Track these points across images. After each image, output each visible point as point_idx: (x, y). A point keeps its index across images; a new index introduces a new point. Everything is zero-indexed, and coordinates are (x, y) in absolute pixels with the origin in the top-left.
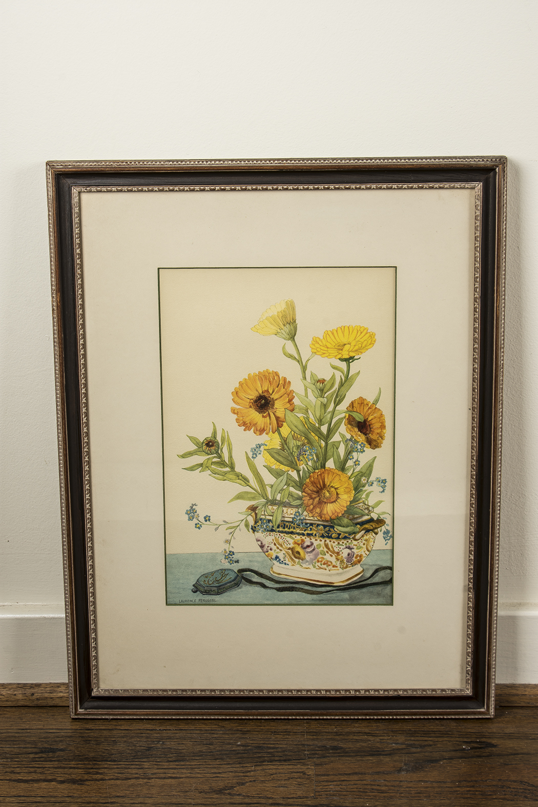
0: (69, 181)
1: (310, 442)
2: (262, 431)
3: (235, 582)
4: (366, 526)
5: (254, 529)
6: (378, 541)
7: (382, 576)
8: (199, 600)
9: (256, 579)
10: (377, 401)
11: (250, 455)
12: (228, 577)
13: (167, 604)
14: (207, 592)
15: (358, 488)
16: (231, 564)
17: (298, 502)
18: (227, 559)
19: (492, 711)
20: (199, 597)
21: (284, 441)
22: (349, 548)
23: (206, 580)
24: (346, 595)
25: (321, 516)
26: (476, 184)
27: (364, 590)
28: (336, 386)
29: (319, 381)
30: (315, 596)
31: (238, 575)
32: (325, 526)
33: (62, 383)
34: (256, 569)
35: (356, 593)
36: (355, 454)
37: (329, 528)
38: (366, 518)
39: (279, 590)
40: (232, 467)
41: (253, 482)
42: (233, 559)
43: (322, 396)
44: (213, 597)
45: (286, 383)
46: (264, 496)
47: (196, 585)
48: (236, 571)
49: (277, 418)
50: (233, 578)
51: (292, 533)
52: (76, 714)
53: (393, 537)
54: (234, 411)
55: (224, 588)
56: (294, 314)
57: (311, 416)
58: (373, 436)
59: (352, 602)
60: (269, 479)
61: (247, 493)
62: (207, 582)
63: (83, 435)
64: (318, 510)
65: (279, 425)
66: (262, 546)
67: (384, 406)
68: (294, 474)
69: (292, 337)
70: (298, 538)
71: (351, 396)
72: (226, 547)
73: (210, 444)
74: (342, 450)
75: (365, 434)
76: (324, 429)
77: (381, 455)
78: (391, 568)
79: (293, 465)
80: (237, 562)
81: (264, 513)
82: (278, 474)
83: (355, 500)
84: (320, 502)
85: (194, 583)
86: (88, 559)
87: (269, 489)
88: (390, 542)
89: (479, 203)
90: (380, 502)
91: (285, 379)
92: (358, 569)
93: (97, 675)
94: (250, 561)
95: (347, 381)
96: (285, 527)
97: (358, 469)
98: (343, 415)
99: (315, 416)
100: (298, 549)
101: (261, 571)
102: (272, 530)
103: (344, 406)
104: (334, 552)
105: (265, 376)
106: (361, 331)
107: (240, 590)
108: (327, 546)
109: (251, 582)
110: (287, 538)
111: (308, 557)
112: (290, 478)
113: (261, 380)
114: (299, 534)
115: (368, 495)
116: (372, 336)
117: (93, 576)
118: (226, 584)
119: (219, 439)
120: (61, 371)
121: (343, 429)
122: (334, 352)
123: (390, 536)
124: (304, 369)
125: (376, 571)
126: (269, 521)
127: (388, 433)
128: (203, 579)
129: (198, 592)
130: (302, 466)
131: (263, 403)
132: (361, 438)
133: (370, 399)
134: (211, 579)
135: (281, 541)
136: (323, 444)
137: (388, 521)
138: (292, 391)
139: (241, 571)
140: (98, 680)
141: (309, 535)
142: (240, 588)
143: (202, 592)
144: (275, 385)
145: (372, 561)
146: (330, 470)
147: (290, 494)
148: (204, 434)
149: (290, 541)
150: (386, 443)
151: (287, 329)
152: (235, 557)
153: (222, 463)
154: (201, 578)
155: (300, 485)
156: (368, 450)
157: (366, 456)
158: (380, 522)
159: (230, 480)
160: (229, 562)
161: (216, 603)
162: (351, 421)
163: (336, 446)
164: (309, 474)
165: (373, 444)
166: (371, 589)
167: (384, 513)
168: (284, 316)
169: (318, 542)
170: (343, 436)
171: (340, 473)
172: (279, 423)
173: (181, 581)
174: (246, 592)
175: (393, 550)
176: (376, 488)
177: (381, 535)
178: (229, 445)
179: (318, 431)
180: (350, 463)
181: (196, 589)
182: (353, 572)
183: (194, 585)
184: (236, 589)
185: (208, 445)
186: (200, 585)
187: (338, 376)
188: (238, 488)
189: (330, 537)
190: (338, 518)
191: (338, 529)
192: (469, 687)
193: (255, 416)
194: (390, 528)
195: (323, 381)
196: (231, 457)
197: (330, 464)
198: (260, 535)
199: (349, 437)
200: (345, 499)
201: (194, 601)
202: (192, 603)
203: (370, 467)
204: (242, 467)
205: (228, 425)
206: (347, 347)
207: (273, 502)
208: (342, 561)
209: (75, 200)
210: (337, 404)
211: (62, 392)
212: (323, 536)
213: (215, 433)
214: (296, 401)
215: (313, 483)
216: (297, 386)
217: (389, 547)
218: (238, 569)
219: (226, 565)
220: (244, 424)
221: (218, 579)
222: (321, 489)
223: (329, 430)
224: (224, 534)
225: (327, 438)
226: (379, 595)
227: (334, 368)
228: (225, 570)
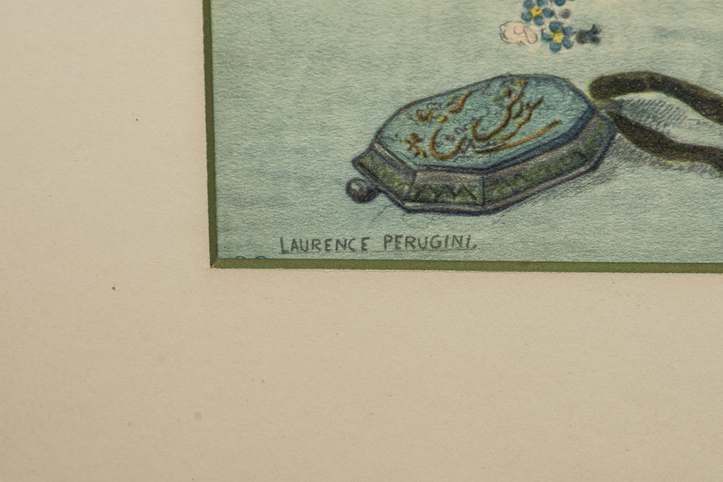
3: (578, 145)
8: (387, 240)
12: (540, 121)
13: (215, 260)
16: (555, 49)
18: (538, 20)
23: (426, 131)
31: (592, 111)
42: (567, 22)
47: (367, 161)
48: (584, 88)
50: (566, 124)
55: (518, 175)
62: (425, 146)
80: (591, 35)
85: (362, 148)
94: (662, 33)
107: (601, 190)
118: (529, 155)
128: (405, 128)
129: (381, 200)
134: (449, 129)
139: (610, 86)
142: (605, 179)
143: (399, 200)
154: (395, 123)
160: (548, 39)
161: (474, 256)
173: (290, 139)
181: (371, 180)
183: (357, 163)
184: (585, 180)
186: (395, 162)
201: (357, 245)
202: (346, 255)
218: (595, 75)
221: (488, 127)
228: (526, 80)
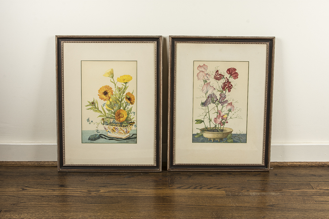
0: (60, 40)
1: (117, 103)
2: (105, 100)
3: (99, 137)
4: (130, 124)
5: (103, 124)
6: (133, 127)
7: (134, 136)
9: (104, 137)
10: (133, 93)
11: (102, 106)
12: (97, 136)
13: (82, 143)
14: (92, 140)
15: (128, 114)
17: (114, 118)
19: (161, 170)
20: (90, 141)
21: (111, 103)
22: (126, 129)
24: (125, 141)
25: (119, 121)
26: (155, 42)
27: (130, 140)
28: (123, 89)
29: (119, 88)
30: (118, 141)
32: (120, 124)
33: (58, 87)
34: (104, 134)
35: (128, 140)
36: (127, 106)
37: (121, 124)
38: (130, 122)
39: (109, 139)
40: (98, 109)
41: (103, 112)
43: (120, 92)
44: (93, 141)
45: (111, 88)
46: (106, 116)
49: (109, 97)
51: (112, 125)
52: (59, 170)
53: (137, 126)
54: (99, 95)
55: (96, 139)
56: (113, 72)
57: (117, 97)
58: (132, 102)
59: (127, 143)
60: (107, 112)
61: (102, 115)
63: (62, 100)
64: (119, 120)
65: (109, 99)
66: (105, 129)
67: (134, 94)
68: (113, 111)
69: (113, 78)
70: (114, 126)
71: (127, 92)
72: (97, 129)
73: (93, 103)
74: (124, 105)
75: (130, 101)
76: (120, 100)
77: (134, 106)
78: (136, 134)
79: (113, 108)
81: (106, 120)
82: (109, 111)
83: (128, 117)
84: (119, 118)
86: (63, 131)
87: (107, 114)
88: (136, 128)
89: (156, 46)
90: (133, 118)
91: (111, 87)
92: (128, 134)
93: (65, 161)
94: (103, 132)
95: (125, 88)
96: (111, 124)
97: (128, 109)
98: (124, 96)
99: (118, 96)
100: (114, 129)
101: (105, 135)
102: (108, 125)
103: (125, 94)
104: (122, 130)
105: (106, 87)
106: (129, 76)
108: (121, 129)
109: (103, 138)
110: (111, 126)
111: (116, 131)
112: (112, 111)
113: (105, 88)
114: (114, 125)
115: (131, 116)
116: (131, 77)
117: (64, 135)
119: (95, 102)
120: (58, 85)
121: (125, 100)
122: (122, 81)
123: (136, 126)
124: (115, 85)
125: (133, 135)
126: (107, 122)
127: (135, 101)
128: (91, 137)
130: (115, 109)
131: (106, 93)
132: (129, 102)
133: (131, 92)
134: (93, 137)
135: (110, 127)
136: (120, 103)
137: (136, 122)
138: (112, 90)
140: (65, 162)
141: (116, 126)
144: (108, 89)
145: (132, 133)
146: (122, 110)
147: (112, 116)
148: (91, 101)
149: (112, 127)
150: (135, 103)
151: (111, 75)
152: (99, 131)
153: (96, 108)
155: (114, 113)
156: (130, 105)
157: (130, 106)
158: (134, 123)
159: (98, 112)
161: (94, 143)
162: (126, 98)
163: (123, 104)
164: (116, 111)
165: (132, 103)
166: (132, 139)
167: (134, 120)
168: (111, 72)
169: (119, 128)
170: (125, 101)
171: (124, 110)
172: (109, 98)
173: (86, 137)
174: (101, 140)
175: (137, 130)
176: (133, 114)
177: (134, 126)
178: (97, 103)
179: (119, 100)
180: (126, 108)
181: (89, 139)
182: (127, 135)
184: (99, 139)
185: (92, 103)
187: (123, 86)
188: (99, 114)
189: (121, 126)
190: (124, 122)
191: (124, 124)
192: (156, 164)
193: (104, 96)
194: (136, 124)
195: (120, 88)
196: (98, 106)
197: (122, 108)
198: (104, 126)
199: (126, 102)
200: (125, 117)
201: (88, 142)
203: (131, 109)
204: (100, 109)
205: (97, 99)
206: (126, 80)
207: (108, 118)
208: (124, 133)
209: (62, 44)
210: (123, 94)
211: (57, 89)
212: (120, 126)
213: (94, 100)
214: (113, 93)
215: (117, 113)
216: (114, 89)
217: (136, 129)
218: (99, 134)
219: (97, 133)
220: (101, 98)
222: (119, 114)
223: (121, 100)
224: (96, 125)
225: (121, 102)
226: (133, 141)
227: (123, 85)
